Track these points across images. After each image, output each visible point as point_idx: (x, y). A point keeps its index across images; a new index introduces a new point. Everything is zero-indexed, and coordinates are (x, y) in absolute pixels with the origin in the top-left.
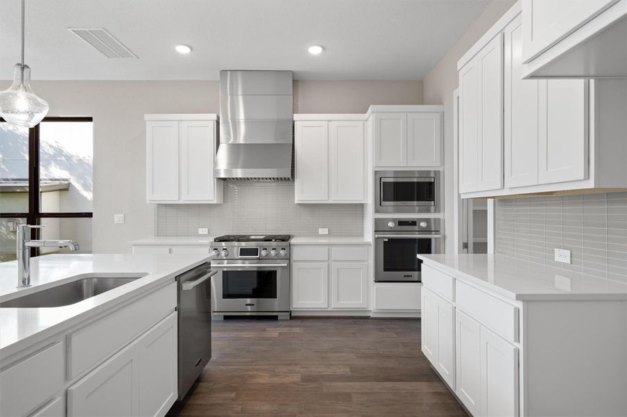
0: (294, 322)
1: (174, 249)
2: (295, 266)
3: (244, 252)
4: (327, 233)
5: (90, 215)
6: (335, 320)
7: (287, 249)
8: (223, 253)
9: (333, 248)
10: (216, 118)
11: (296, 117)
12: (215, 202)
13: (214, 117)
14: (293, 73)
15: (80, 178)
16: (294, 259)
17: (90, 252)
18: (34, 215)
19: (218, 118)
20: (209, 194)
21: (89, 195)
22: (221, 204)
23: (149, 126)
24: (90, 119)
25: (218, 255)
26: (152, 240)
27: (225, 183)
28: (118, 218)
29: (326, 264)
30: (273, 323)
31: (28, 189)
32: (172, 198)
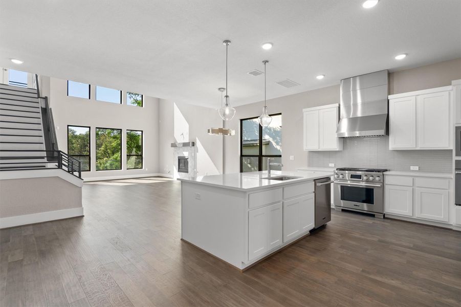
0: (386, 220)
1: (316, 172)
2: (387, 187)
3: (352, 176)
4: (418, 169)
5: (280, 156)
6: (417, 225)
7: (382, 177)
8: (341, 176)
9: (417, 179)
10: (338, 106)
11: (390, 97)
12: (338, 150)
13: (337, 105)
14: (388, 70)
15: (274, 138)
16: (386, 183)
17: (281, 170)
18: (260, 156)
19: (339, 105)
20: (334, 146)
21: (278, 147)
22: (341, 151)
23: (305, 114)
24: (280, 114)
25: (338, 177)
26: (306, 168)
27: (343, 140)
28: (292, 158)
29: (412, 188)
30: (372, 218)
31: (258, 145)
32: (315, 148)
